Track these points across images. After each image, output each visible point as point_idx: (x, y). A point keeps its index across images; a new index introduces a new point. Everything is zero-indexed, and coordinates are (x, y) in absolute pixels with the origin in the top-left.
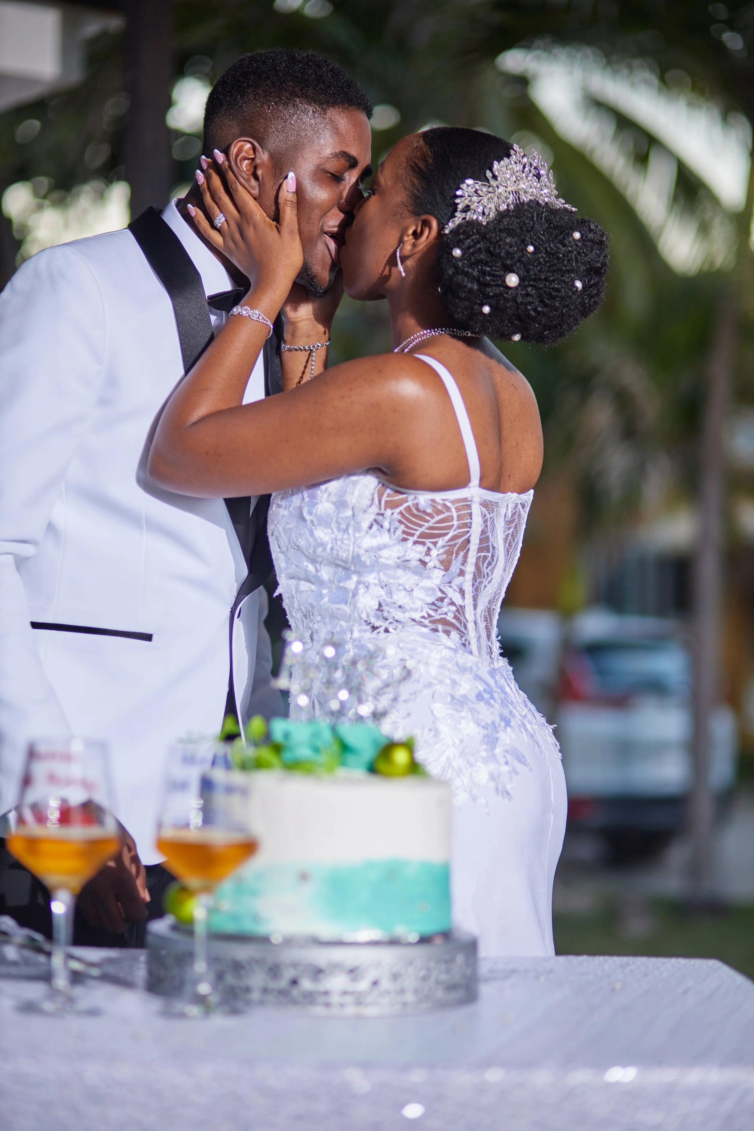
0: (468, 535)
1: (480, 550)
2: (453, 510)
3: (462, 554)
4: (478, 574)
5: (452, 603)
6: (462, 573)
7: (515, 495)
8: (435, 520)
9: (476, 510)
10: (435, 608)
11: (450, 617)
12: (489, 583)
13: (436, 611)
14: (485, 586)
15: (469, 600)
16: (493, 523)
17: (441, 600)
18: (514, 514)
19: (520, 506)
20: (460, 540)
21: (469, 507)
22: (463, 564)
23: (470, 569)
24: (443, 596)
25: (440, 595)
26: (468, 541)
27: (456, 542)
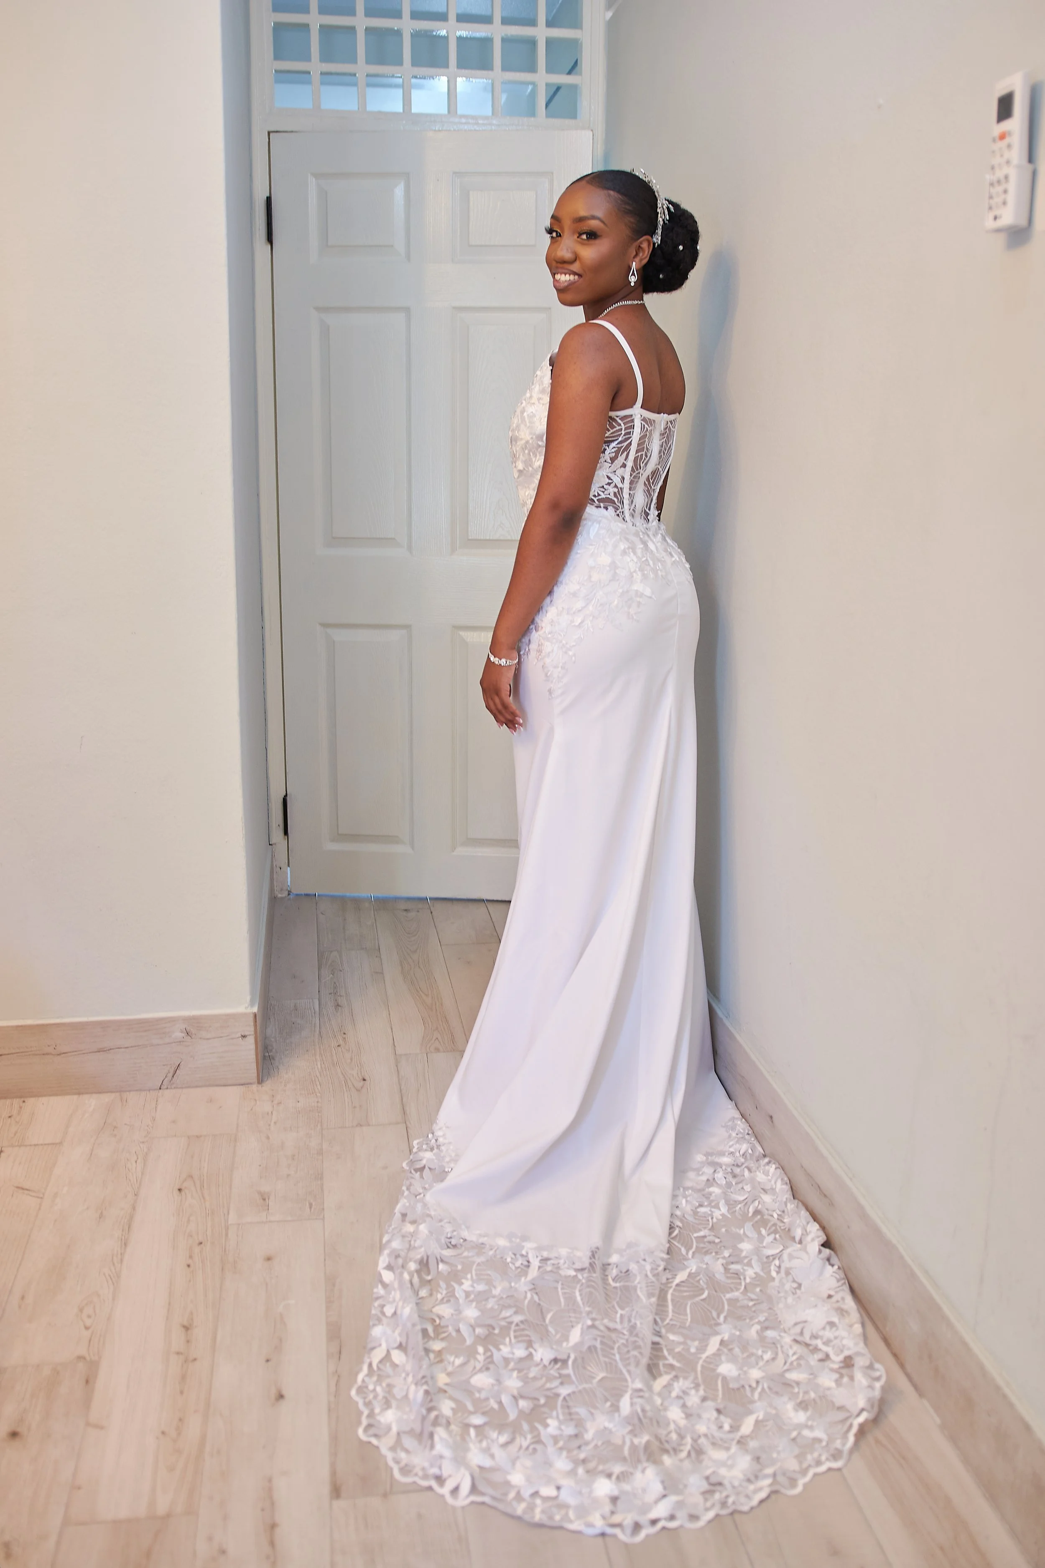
0: (631, 440)
1: (637, 452)
2: (622, 424)
3: (625, 453)
4: (636, 467)
5: (616, 486)
6: (624, 466)
7: (666, 415)
8: (610, 432)
9: (637, 423)
10: (603, 490)
11: (612, 497)
12: (644, 471)
13: (603, 492)
14: (642, 474)
15: (626, 485)
16: (651, 434)
17: (609, 484)
18: (665, 429)
19: (669, 423)
20: (625, 444)
21: (633, 421)
22: (625, 460)
23: (630, 463)
24: (610, 481)
25: (608, 481)
26: (630, 444)
27: (622, 445)
